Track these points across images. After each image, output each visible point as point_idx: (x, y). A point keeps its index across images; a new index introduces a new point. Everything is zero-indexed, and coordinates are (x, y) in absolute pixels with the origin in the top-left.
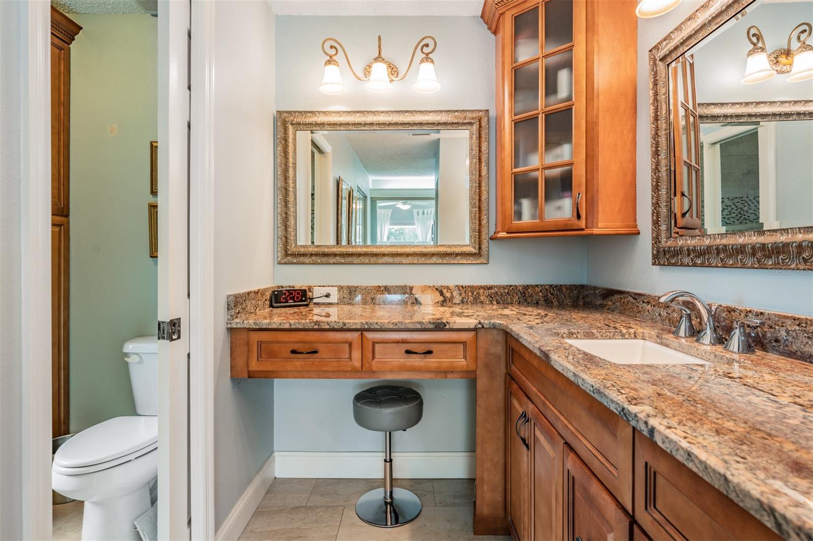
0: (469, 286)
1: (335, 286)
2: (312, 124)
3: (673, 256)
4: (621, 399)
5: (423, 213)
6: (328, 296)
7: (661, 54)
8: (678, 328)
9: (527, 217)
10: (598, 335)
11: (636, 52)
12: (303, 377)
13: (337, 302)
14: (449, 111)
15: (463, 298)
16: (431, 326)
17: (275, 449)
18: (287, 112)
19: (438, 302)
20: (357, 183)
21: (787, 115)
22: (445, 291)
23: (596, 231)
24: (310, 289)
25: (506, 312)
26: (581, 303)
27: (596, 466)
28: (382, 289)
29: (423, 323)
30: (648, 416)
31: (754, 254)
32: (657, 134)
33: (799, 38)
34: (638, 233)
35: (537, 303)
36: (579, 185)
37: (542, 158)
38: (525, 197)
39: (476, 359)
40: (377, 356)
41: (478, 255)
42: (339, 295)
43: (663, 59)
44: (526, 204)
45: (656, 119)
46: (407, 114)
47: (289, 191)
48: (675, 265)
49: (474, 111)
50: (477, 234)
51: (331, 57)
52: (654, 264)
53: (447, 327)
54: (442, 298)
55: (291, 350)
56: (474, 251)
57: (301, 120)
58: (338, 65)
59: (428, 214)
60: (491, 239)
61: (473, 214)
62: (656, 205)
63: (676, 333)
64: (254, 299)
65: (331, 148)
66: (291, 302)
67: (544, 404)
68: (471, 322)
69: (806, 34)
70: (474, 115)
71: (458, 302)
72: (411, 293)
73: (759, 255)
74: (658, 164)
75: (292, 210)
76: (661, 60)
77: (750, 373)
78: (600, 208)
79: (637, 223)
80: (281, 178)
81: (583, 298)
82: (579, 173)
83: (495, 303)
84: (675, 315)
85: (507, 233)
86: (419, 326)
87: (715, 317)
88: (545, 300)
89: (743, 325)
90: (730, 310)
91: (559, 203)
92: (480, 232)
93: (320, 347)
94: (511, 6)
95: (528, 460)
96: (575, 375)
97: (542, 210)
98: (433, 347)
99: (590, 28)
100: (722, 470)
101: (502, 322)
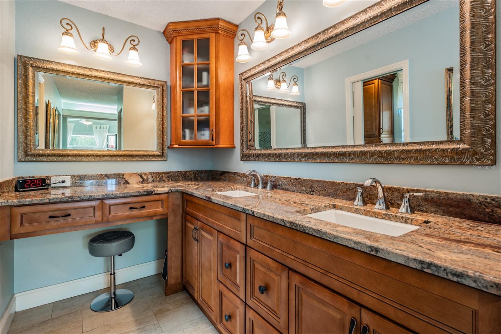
0: (157, 172)
1: (69, 176)
2: (50, 69)
3: (248, 157)
4: (242, 206)
5: (100, 128)
6: (63, 182)
7: (244, 77)
8: (251, 185)
9: (188, 138)
10: (223, 190)
11: (234, 72)
12: (59, 232)
13: (70, 185)
14: (145, 78)
15: (154, 179)
16: (145, 193)
17: (15, 292)
18: (27, 57)
19: (139, 182)
20: (56, 105)
21: (279, 104)
22: (143, 176)
23: (219, 146)
24: (48, 178)
25: (179, 184)
26: (210, 179)
27: (232, 235)
28: (104, 176)
29: (140, 192)
30: (252, 208)
31: (273, 157)
32: (242, 108)
33: (282, 77)
34: (235, 148)
35: (191, 179)
36: (213, 126)
37: (195, 111)
38: (187, 128)
39: (168, 208)
40: (111, 213)
41: (162, 156)
42: (72, 181)
43: (244, 79)
44: (187, 132)
45: (242, 102)
46: (120, 75)
47: (29, 111)
48: (249, 160)
49: (159, 81)
50: (161, 145)
51: (67, 30)
52: (241, 160)
53: (154, 193)
54: (142, 180)
55: (49, 216)
56: (160, 154)
57: (41, 65)
58: (73, 37)
59: (104, 128)
60: (168, 148)
61: (159, 135)
62: (242, 137)
63: (250, 187)
64: (7, 186)
65: (44, 81)
66: (34, 188)
67: (207, 219)
68: (166, 190)
69: (284, 76)
70: (160, 83)
71: (151, 181)
72: (123, 178)
73: (275, 157)
74: (243, 120)
75: (31, 125)
76: (244, 80)
77: (274, 195)
78: (221, 136)
79: (235, 143)
80: (21, 102)
81: (211, 176)
82: (213, 119)
83: (171, 180)
84: (249, 180)
85: (179, 145)
86: (138, 194)
87: (262, 179)
88: (195, 178)
89: (271, 181)
90: (267, 176)
91: (203, 132)
92: (163, 144)
93: (72, 212)
94: (180, 34)
95: (197, 248)
96: (224, 202)
97: (196, 135)
98: (146, 204)
99: (217, 58)
100: (272, 216)
101: (181, 188)
